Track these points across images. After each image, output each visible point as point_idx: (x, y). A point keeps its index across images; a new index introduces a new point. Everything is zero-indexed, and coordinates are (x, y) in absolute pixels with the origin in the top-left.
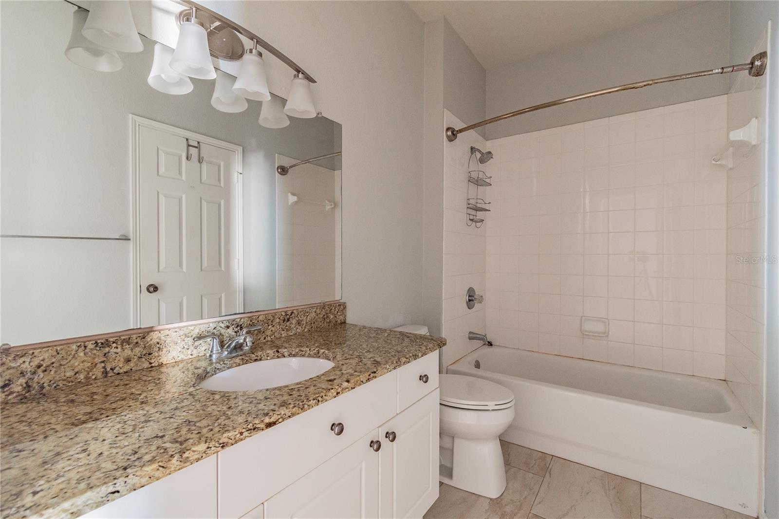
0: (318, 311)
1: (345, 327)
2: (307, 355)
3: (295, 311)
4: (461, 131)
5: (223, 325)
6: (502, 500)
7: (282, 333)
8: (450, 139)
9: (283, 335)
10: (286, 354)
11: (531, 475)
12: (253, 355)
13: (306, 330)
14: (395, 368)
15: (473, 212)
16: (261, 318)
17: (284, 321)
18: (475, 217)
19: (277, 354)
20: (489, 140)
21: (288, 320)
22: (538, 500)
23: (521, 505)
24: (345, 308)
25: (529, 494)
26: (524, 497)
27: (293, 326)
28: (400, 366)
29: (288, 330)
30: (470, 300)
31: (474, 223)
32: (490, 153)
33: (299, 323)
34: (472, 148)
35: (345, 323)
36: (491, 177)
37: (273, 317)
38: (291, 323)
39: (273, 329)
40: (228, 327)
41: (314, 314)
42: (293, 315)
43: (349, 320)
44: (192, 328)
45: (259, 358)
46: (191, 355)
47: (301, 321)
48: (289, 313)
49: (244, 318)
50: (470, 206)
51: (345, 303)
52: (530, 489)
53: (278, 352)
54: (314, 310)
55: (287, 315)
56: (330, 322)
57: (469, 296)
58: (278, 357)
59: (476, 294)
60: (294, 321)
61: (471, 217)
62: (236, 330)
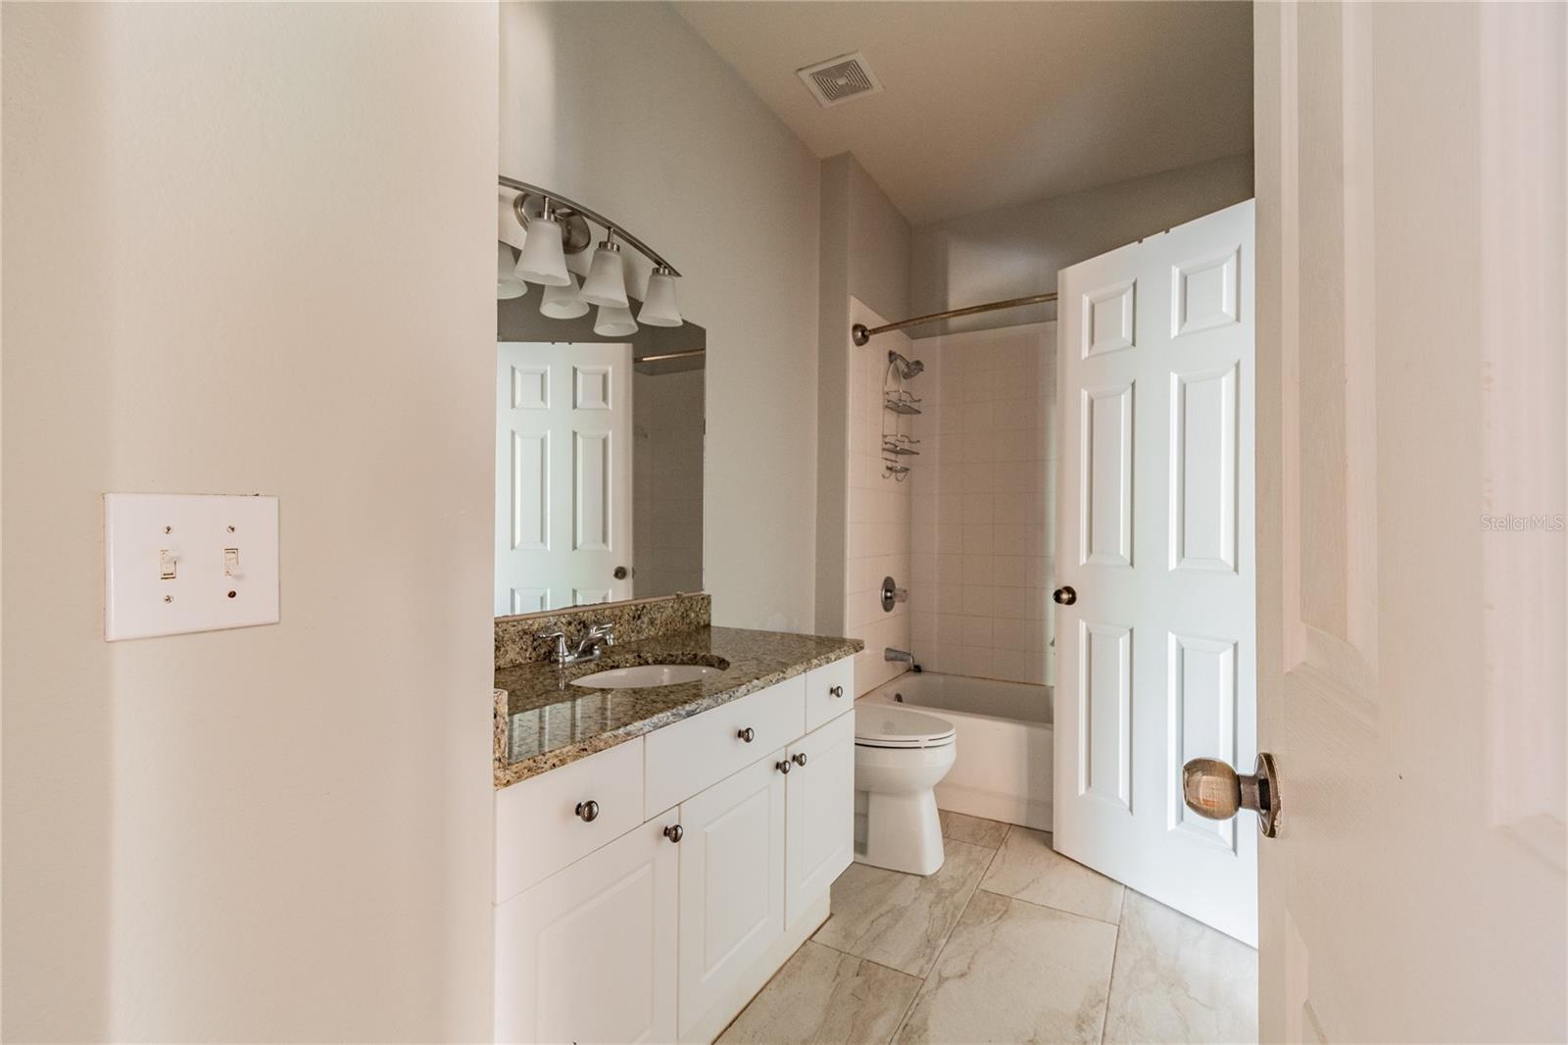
0: (676, 606)
1: (710, 631)
2: (679, 661)
3: (647, 605)
4: (876, 331)
5: (564, 620)
6: (938, 877)
7: (632, 635)
8: (859, 343)
9: (633, 639)
10: (650, 660)
11: (979, 848)
12: (609, 660)
13: (661, 633)
14: (805, 671)
15: (892, 456)
16: (607, 612)
17: (634, 618)
18: (894, 464)
19: (638, 660)
20: (917, 338)
21: (639, 617)
22: (989, 874)
23: (965, 881)
24: (709, 603)
25: (976, 869)
26: (968, 872)
27: (644, 626)
28: (810, 668)
29: (638, 632)
30: (886, 598)
31: (894, 474)
32: (918, 363)
33: (652, 622)
34: (891, 354)
35: (708, 626)
36: (920, 400)
37: (622, 612)
38: (643, 622)
39: (621, 629)
40: (570, 623)
41: (670, 609)
42: (645, 611)
43: (716, 621)
44: (530, 622)
45: (616, 664)
46: (530, 659)
47: (655, 619)
48: (640, 607)
49: (588, 611)
50: (888, 446)
51: (709, 596)
52: (978, 864)
53: (639, 656)
54: (671, 604)
55: (637, 610)
56: (690, 623)
57: (887, 591)
58: (640, 664)
59: (897, 587)
60: (646, 620)
61: (889, 464)
62: (579, 627)
